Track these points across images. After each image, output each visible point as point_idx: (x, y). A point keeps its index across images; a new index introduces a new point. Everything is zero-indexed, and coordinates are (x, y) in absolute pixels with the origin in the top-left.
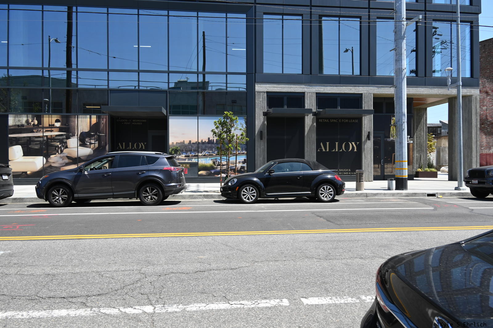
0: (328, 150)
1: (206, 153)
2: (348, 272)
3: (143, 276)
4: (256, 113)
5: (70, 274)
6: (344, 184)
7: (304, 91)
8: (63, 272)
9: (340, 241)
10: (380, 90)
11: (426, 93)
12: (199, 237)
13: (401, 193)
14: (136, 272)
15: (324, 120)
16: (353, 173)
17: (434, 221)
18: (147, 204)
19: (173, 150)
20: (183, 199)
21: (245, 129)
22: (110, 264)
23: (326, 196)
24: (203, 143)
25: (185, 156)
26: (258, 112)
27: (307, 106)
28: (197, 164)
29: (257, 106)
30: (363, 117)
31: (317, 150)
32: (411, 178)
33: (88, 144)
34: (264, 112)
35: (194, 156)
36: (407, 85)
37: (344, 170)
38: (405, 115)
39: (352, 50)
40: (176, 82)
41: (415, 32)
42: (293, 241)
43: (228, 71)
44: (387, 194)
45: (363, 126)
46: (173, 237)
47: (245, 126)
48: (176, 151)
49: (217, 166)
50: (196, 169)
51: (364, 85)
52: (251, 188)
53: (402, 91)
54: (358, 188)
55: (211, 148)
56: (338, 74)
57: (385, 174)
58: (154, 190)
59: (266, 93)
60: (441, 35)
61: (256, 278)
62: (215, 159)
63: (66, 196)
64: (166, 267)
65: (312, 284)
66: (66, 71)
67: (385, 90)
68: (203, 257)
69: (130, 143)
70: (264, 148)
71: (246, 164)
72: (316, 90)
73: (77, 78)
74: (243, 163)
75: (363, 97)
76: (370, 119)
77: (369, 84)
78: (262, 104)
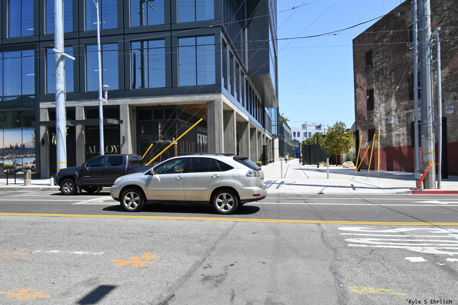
0: (95, 152)
1: (8, 156)
7: (75, 106)
10: (134, 101)
15: (92, 128)
21: (34, 138)
24: (7, 149)
27: (77, 118)
28: (2, 165)
29: (41, 120)
30: (121, 124)
31: (86, 152)
35: (1, 159)
43: (23, 94)
45: (121, 132)
47: (34, 135)
49: (16, 166)
50: (2, 168)
51: (121, 98)
55: (12, 153)
59: (47, 110)
62: (15, 161)
71: (35, 164)
72: (84, 105)
75: (120, 108)
76: (126, 126)
77: (125, 97)
78: (44, 118)
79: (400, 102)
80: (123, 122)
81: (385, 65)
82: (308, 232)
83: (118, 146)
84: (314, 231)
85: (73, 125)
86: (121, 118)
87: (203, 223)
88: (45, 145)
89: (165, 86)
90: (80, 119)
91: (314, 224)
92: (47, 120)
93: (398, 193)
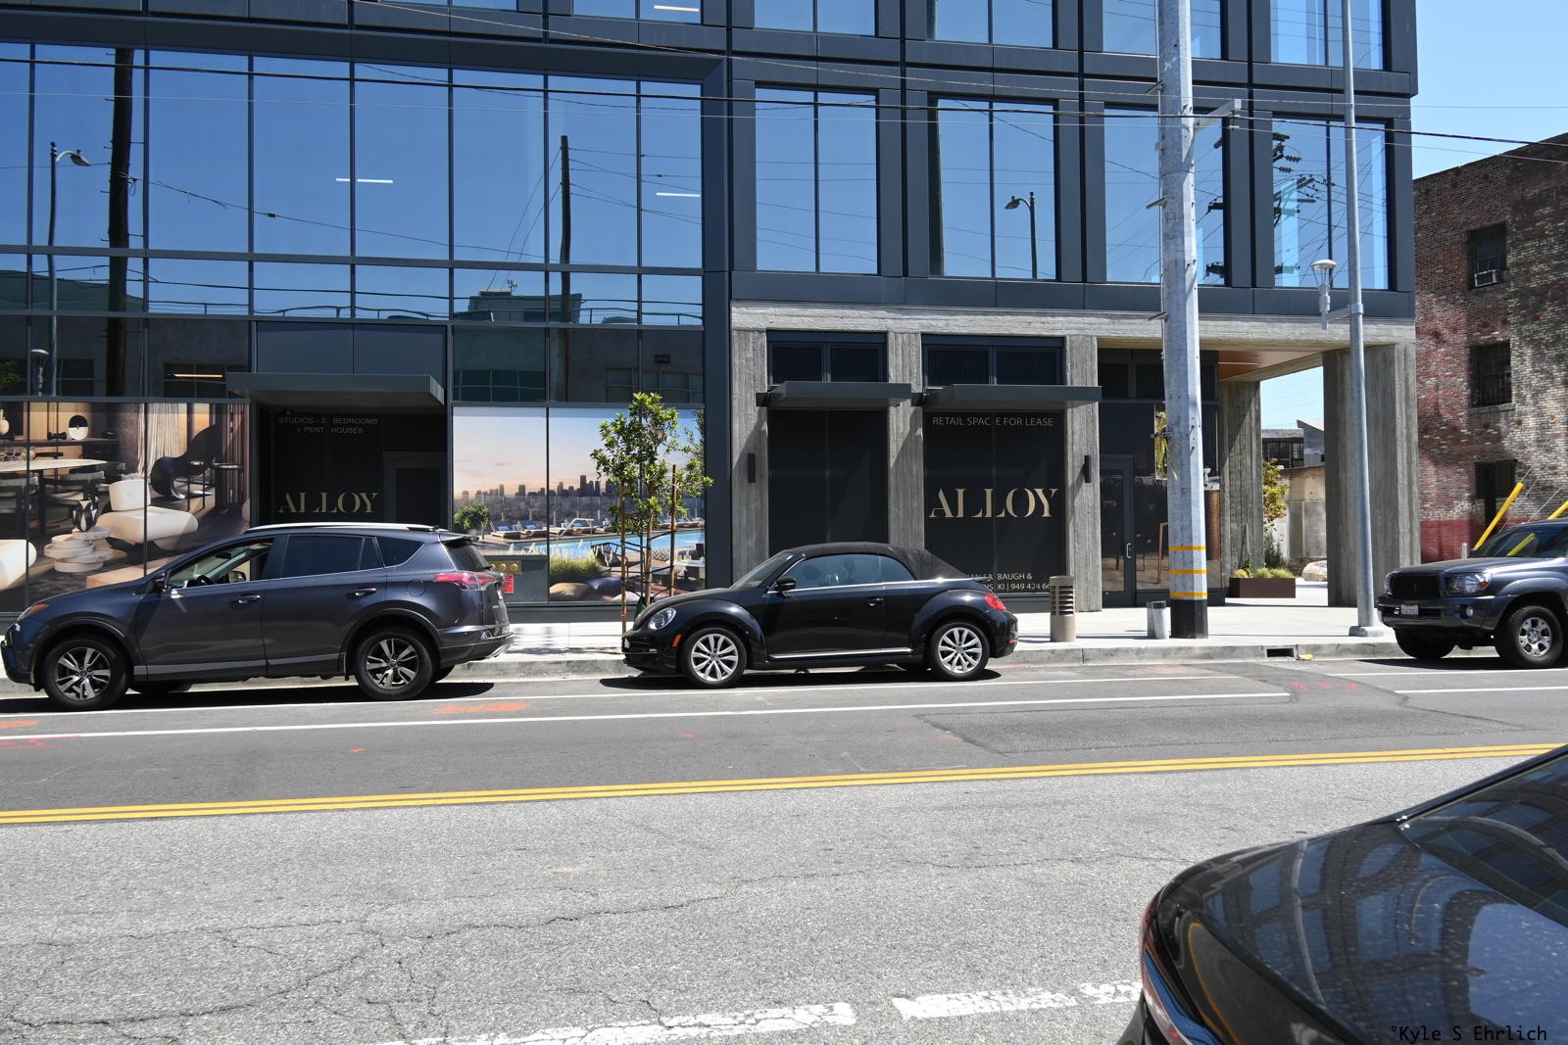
0: (961, 514)
1: (573, 526)
2: (1037, 909)
3: (373, 939)
4: (734, 396)
5: (125, 940)
6: (1014, 621)
7: (885, 329)
8: (99, 933)
9: (1009, 807)
10: (1117, 327)
11: (1256, 336)
12: (558, 803)
13: (1190, 648)
14: (349, 928)
15: (950, 420)
16: (1041, 586)
17: (1292, 736)
18: (380, 694)
19: (465, 515)
20: (500, 675)
21: (700, 449)
22: (260, 901)
23: (959, 659)
24: (565, 493)
25: (507, 536)
26: (741, 395)
27: (894, 376)
28: (543, 561)
29: (737, 376)
30: (1069, 410)
31: (927, 514)
32: (1216, 598)
33: (182, 496)
34: (758, 395)
35: (536, 535)
36: (1200, 312)
37: (1013, 576)
38: (1195, 404)
39: (1032, 203)
40: (476, 294)
41: (1221, 148)
42: (859, 811)
43: (645, 264)
44: (1146, 650)
45: (1070, 439)
46: (471, 804)
47: (698, 437)
48: (476, 519)
49: (611, 565)
50: (540, 578)
51: (1069, 311)
52: (722, 638)
53: (1185, 332)
54: (1058, 633)
55: (590, 511)
56: (990, 276)
57: (1139, 587)
58: (404, 648)
59: (765, 334)
60: (1297, 160)
61: (746, 937)
62: (604, 544)
63: (106, 673)
64: (449, 907)
65: (926, 949)
66: (108, 259)
67: (1133, 327)
68: (570, 869)
69: (324, 495)
70: (762, 509)
71: (702, 559)
72: (922, 326)
73: (146, 281)
74: (695, 556)
75: (1067, 348)
76: (1089, 415)
77: (1085, 308)
78: (753, 367)
90: (903, 380)
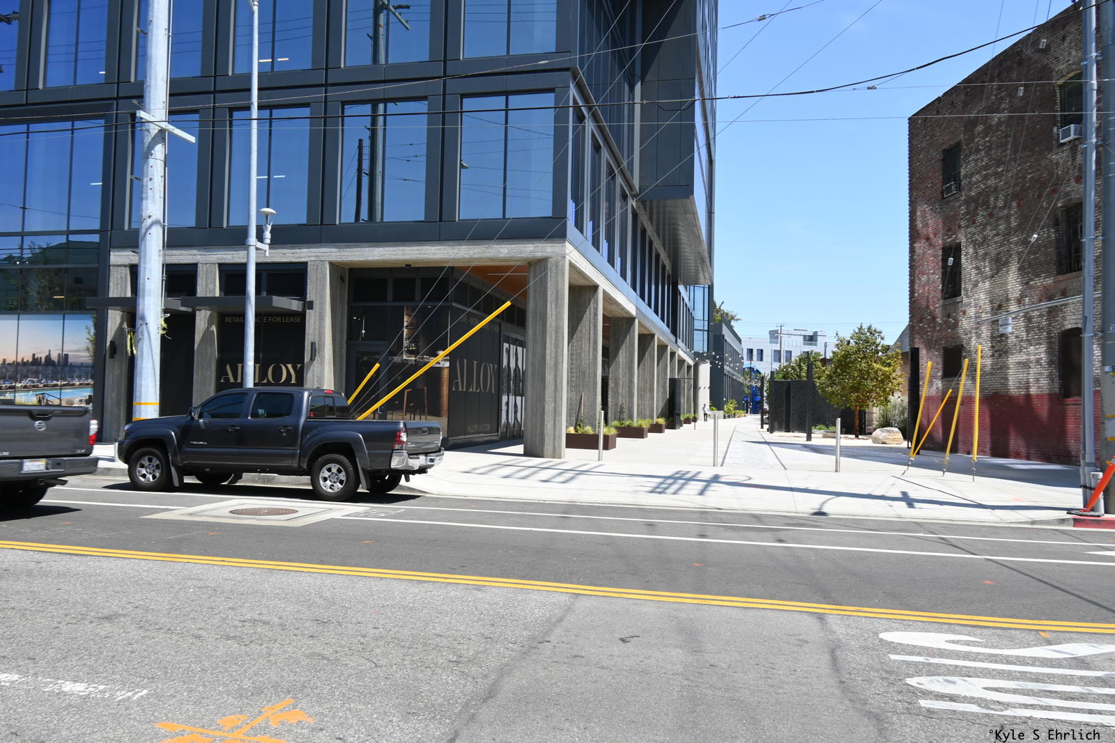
1: (27, 383)
7: (195, 262)
10: (343, 254)
15: (236, 319)
21: (93, 338)
24: (24, 364)
27: (201, 292)
29: (111, 294)
30: (308, 311)
31: (218, 378)
35: (10, 388)
45: (307, 332)
51: (311, 245)
55: (36, 374)
59: (128, 269)
67: (353, 253)
72: (219, 259)
75: (309, 270)
76: (320, 315)
77: (321, 242)
78: (120, 288)
79: (1032, 280)
80: (314, 305)
81: (992, 182)
82: (789, 643)
83: (299, 366)
84: (806, 642)
85: (190, 310)
86: (308, 296)
87: (480, 595)
88: (117, 356)
89: (423, 219)
90: (206, 294)
91: (806, 617)
92: (125, 294)
93: (1033, 522)
